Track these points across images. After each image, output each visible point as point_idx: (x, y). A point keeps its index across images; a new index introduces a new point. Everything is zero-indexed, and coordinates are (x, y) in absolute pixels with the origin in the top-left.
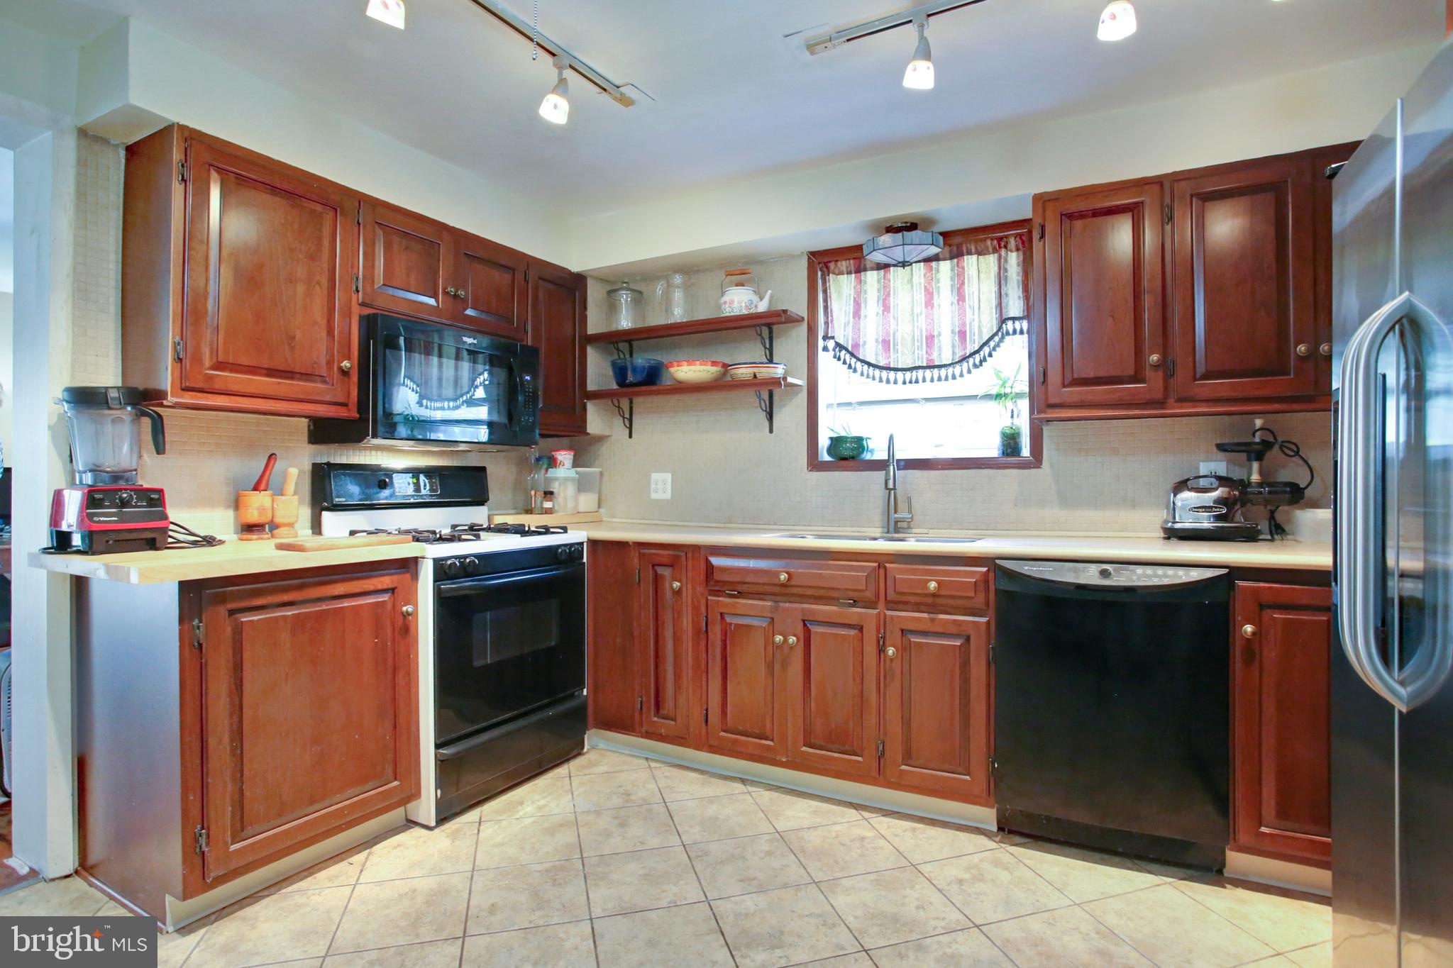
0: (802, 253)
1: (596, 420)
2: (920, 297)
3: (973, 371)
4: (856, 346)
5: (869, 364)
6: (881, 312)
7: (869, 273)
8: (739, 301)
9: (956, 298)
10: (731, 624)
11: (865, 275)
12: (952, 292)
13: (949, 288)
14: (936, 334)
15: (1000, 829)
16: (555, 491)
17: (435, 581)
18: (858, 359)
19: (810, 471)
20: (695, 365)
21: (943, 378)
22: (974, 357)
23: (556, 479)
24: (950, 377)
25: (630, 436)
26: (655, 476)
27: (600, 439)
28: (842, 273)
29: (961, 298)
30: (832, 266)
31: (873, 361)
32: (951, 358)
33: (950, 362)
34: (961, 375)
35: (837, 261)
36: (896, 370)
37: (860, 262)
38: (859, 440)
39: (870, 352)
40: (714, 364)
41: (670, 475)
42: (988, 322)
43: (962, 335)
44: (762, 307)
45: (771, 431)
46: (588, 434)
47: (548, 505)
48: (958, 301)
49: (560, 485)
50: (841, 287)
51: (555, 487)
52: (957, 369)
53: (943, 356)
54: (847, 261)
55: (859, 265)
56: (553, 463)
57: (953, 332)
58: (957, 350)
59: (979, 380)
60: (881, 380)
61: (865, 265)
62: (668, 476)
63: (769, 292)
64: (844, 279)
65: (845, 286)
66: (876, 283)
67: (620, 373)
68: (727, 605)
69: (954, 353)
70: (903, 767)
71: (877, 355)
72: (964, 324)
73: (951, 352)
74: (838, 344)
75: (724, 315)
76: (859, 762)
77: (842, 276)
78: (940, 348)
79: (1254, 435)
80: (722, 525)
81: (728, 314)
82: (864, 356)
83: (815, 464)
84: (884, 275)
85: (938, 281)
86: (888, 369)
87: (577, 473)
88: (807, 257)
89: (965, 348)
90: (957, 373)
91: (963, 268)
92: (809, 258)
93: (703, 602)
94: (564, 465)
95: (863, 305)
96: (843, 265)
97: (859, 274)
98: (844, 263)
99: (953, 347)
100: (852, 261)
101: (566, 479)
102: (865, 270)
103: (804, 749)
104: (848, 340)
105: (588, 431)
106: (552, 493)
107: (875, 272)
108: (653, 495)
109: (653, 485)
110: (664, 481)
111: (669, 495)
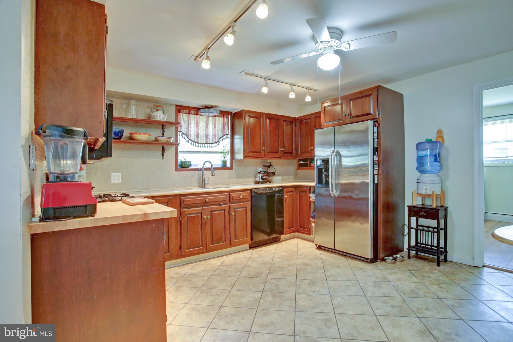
0: (174, 104)
2: (205, 125)
3: (218, 145)
4: (188, 135)
5: (192, 141)
6: (195, 127)
7: (192, 115)
9: (214, 127)
11: (191, 115)
12: (212, 125)
13: (212, 124)
14: (208, 135)
15: (249, 248)
18: (189, 139)
19: (177, 171)
20: (141, 134)
21: (210, 147)
22: (218, 142)
24: (212, 147)
26: (113, 174)
28: (184, 113)
29: (215, 127)
30: (182, 110)
31: (194, 141)
32: (212, 142)
33: (212, 143)
34: (215, 147)
35: (183, 109)
36: (199, 143)
37: (190, 111)
38: (190, 162)
39: (193, 137)
41: (121, 173)
42: (220, 134)
43: (215, 136)
44: (165, 119)
45: (163, 158)
48: (214, 128)
50: (184, 117)
52: (214, 145)
53: (210, 141)
54: (186, 110)
55: (189, 112)
57: (213, 135)
58: (214, 140)
59: (219, 148)
60: (194, 145)
61: (191, 113)
62: (120, 174)
63: (167, 115)
64: (184, 115)
65: (185, 117)
66: (193, 118)
68: (189, 211)
69: (213, 141)
70: (235, 241)
71: (194, 138)
72: (216, 134)
73: (212, 140)
74: (183, 133)
76: (224, 244)
77: (184, 114)
78: (209, 139)
79: (268, 164)
82: (191, 138)
83: (177, 170)
84: (196, 117)
85: (209, 121)
86: (197, 143)
88: (175, 106)
89: (216, 140)
90: (214, 146)
91: (216, 120)
92: (176, 107)
94: (84, 170)
95: (190, 124)
96: (185, 111)
97: (189, 115)
98: (185, 110)
99: (213, 139)
100: (187, 111)
102: (191, 114)
103: (211, 246)
104: (187, 133)
107: (193, 115)
108: (113, 182)
109: (112, 178)
110: (118, 176)
111: (120, 181)
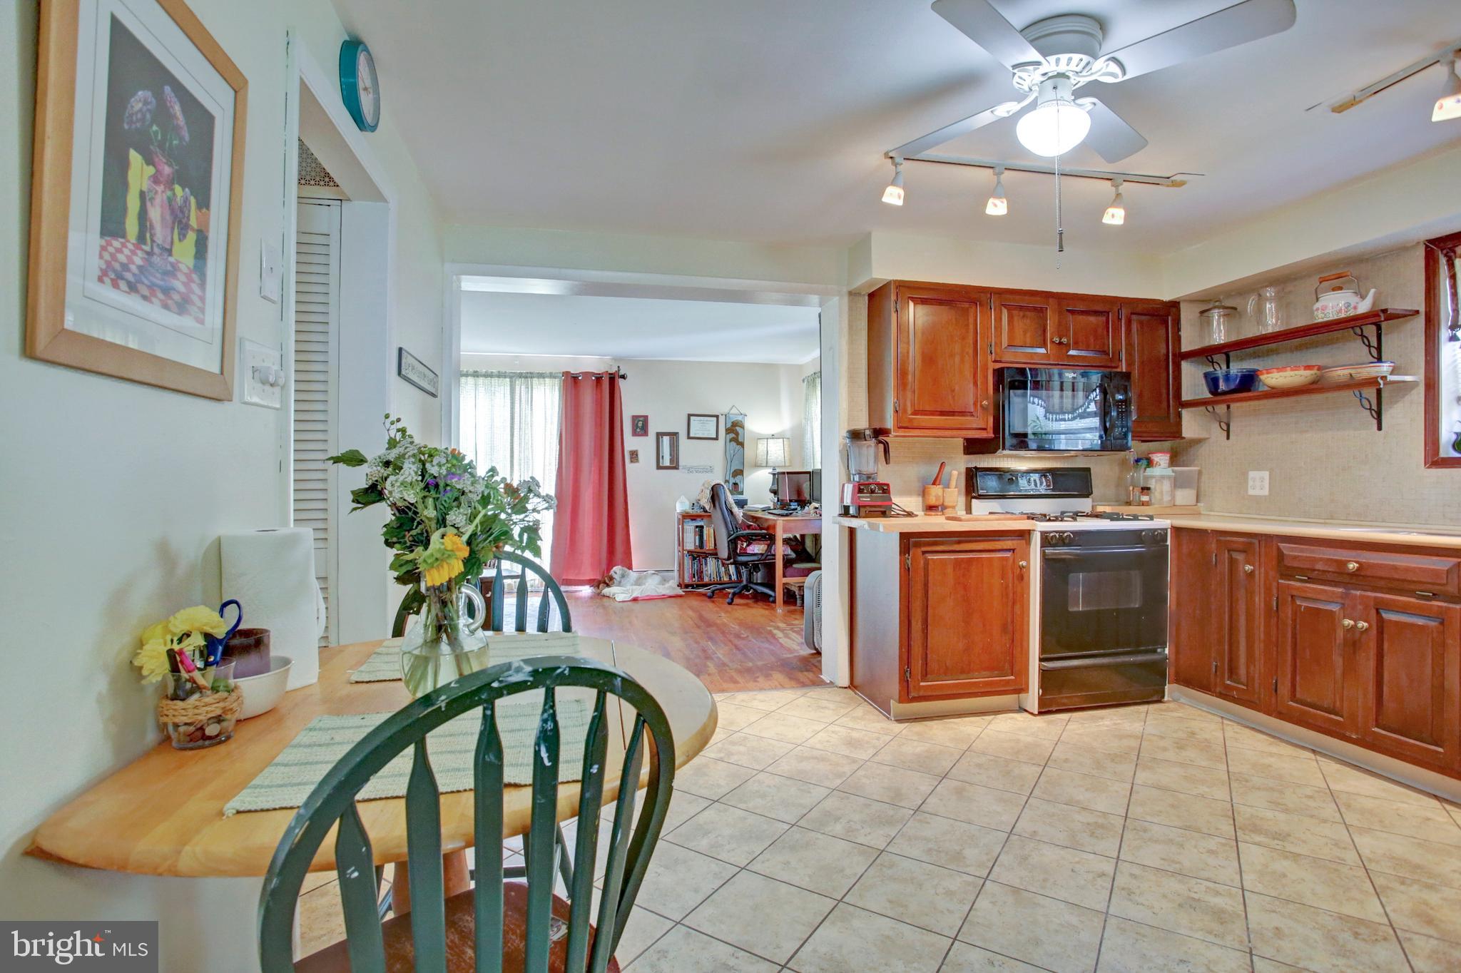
0: (1421, 242)
1: (1191, 424)
8: (1334, 305)
10: (1300, 606)
16: (1152, 487)
17: (1041, 547)
19: (1428, 468)
20: (1286, 371)
23: (1152, 477)
25: (1228, 438)
26: (1252, 474)
27: (1198, 442)
40: (1308, 367)
41: (1268, 473)
44: (1364, 307)
45: (1379, 429)
46: (1184, 438)
47: (1145, 498)
49: (1156, 482)
51: (1152, 484)
56: (1150, 463)
62: (1266, 474)
63: (1373, 291)
67: (1212, 382)
68: (1298, 589)
75: (1316, 321)
76: (1439, 753)
80: (1322, 521)
81: (1320, 320)
83: (1435, 461)
87: (1173, 471)
88: (1423, 246)
92: (1426, 246)
93: (1275, 584)
94: (1160, 465)
101: (1163, 477)
103: (1377, 730)
105: (1183, 435)
106: (1148, 489)
108: (1251, 492)
109: (1250, 483)
110: (1262, 480)
111: (1266, 492)
